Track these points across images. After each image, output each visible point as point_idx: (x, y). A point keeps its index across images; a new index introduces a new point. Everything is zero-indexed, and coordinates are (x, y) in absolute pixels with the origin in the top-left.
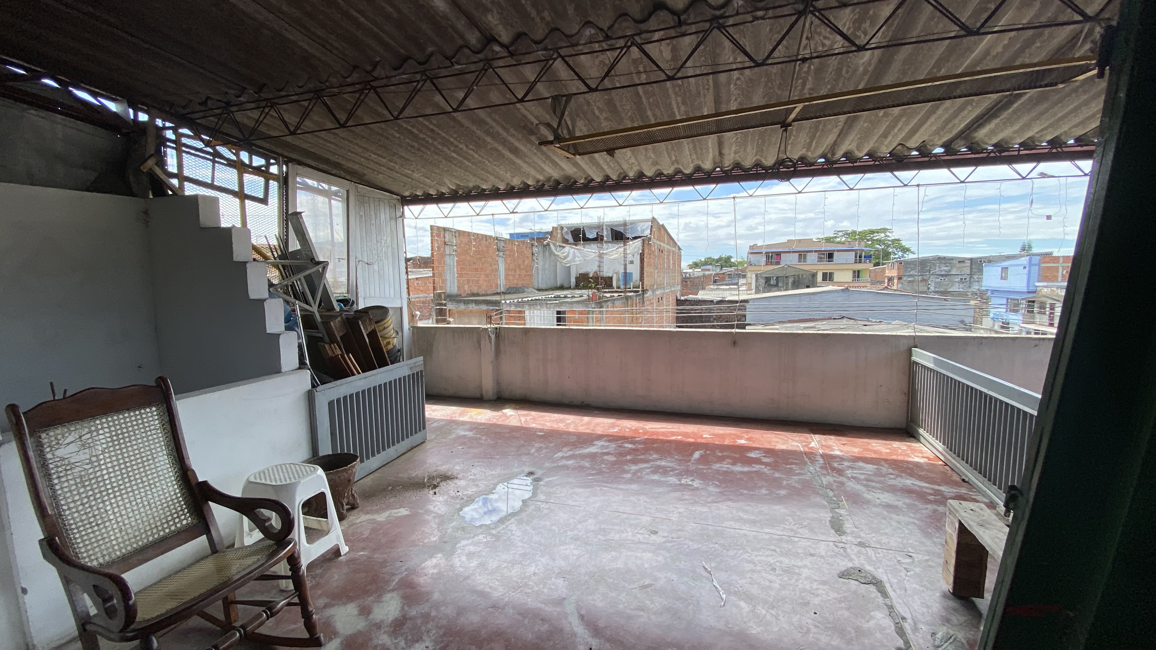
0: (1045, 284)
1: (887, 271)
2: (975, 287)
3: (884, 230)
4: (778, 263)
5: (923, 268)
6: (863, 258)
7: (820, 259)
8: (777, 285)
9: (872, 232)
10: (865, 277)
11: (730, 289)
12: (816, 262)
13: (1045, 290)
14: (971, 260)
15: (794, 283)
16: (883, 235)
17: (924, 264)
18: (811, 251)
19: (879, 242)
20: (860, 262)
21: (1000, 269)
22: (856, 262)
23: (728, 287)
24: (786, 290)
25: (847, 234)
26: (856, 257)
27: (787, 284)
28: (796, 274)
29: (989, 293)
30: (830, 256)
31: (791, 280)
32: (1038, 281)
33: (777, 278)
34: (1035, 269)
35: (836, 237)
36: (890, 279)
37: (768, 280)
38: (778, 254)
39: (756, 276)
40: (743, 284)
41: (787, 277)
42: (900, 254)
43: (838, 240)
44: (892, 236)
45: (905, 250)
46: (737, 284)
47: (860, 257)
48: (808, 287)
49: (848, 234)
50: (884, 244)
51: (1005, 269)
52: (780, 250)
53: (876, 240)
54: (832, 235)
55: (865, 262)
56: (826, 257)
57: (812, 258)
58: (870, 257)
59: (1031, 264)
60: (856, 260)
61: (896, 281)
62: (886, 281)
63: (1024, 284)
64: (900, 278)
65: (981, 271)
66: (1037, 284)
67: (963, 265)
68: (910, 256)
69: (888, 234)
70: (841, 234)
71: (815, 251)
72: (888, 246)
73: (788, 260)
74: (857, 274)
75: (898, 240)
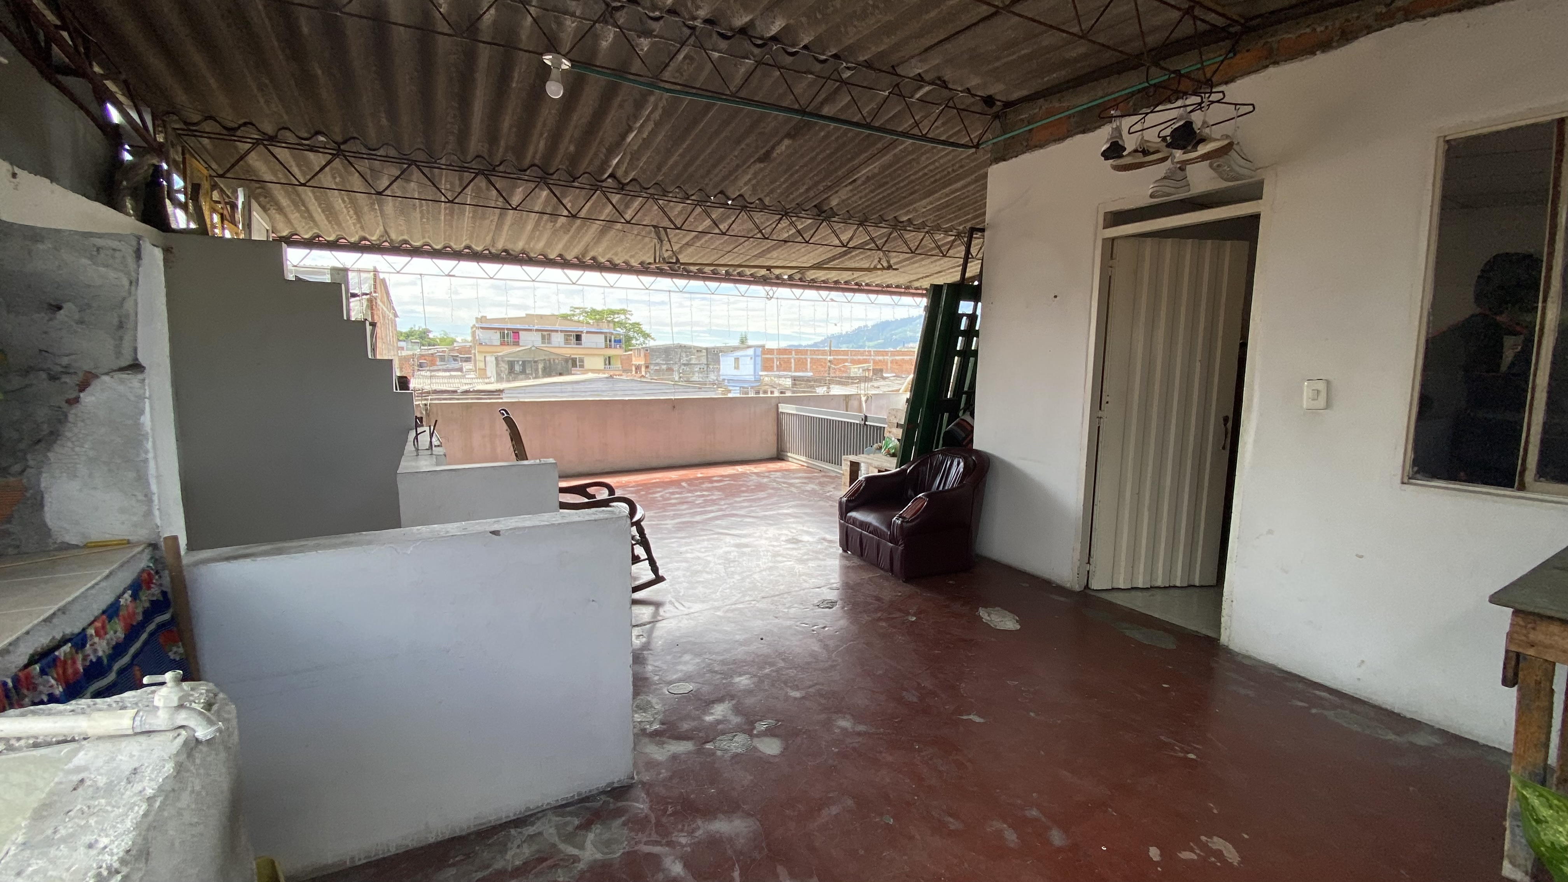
0: (765, 373)
1: (634, 359)
2: (712, 377)
3: (624, 312)
4: (516, 343)
5: (667, 356)
6: (613, 342)
7: (567, 340)
8: (523, 372)
9: (613, 312)
10: (617, 364)
11: (451, 377)
12: (562, 344)
13: (766, 379)
14: (707, 349)
15: (544, 369)
16: (623, 317)
17: (667, 352)
18: (557, 331)
19: (621, 324)
20: (610, 347)
21: (733, 359)
22: (606, 347)
23: (448, 374)
24: (536, 378)
25: (584, 311)
26: (606, 341)
27: (537, 370)
28: (547, 358)
29: (726, 383)
30: (578, 338)
31: (540, 366)
32: (762, 371)
33: (524, 362)
34: (759, 360)
35: (573, 315)
36: (638, 368)
37: (511, 365)
38: (516, 332)
39: (496, 359)
40: (470, 371)
41: (535, 362)
42: (642, 339)
43: (576, 318)
44: (633, 319)
45: (646, 336)
46: (461, 370)
47: (610, 341)
48: (561, 374)
49: (587, 312)
50: (625, 327)
51: (737, 360)
52: (518, 326)
53: (618, 322)
54: (569, 313)
55: (616, 348)
56: (574, 340)
57: (558, 339)
58: (620, 341)
59: (756, 356)
60: (606, 344)
61: (643, 369)
62: (634, 369)
63: (752, 372)
64: (647, 367)
65: (718, 362)
66: (761, 373)
67: (699, 354)
68: (651, 343)
69: (628, 316)
70: (578, 311)
71: (561, 331)
72: (629, 330)
73: (530, 340)
74: (609, 360)
75: (638, 324)
